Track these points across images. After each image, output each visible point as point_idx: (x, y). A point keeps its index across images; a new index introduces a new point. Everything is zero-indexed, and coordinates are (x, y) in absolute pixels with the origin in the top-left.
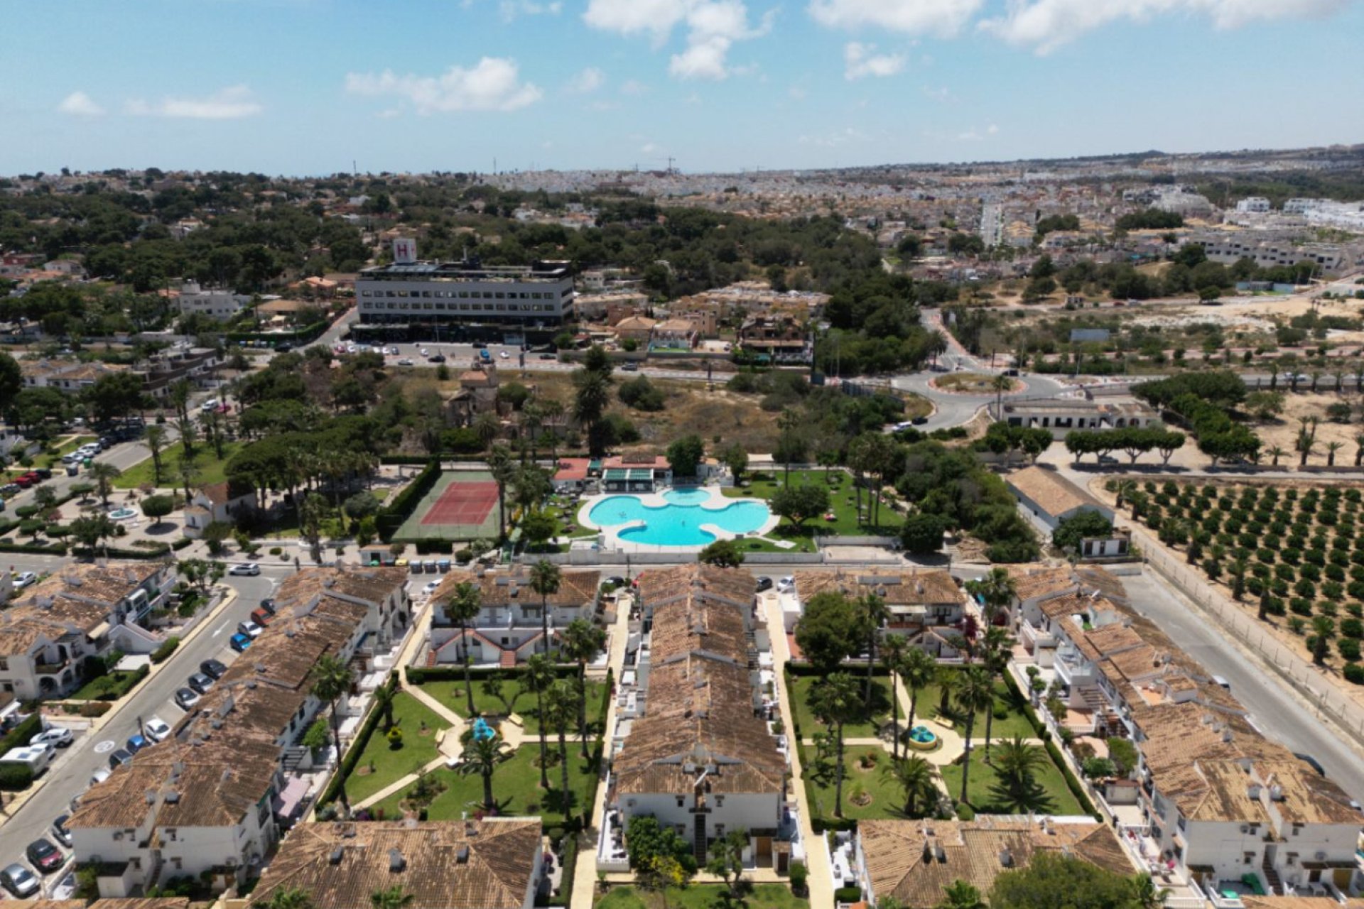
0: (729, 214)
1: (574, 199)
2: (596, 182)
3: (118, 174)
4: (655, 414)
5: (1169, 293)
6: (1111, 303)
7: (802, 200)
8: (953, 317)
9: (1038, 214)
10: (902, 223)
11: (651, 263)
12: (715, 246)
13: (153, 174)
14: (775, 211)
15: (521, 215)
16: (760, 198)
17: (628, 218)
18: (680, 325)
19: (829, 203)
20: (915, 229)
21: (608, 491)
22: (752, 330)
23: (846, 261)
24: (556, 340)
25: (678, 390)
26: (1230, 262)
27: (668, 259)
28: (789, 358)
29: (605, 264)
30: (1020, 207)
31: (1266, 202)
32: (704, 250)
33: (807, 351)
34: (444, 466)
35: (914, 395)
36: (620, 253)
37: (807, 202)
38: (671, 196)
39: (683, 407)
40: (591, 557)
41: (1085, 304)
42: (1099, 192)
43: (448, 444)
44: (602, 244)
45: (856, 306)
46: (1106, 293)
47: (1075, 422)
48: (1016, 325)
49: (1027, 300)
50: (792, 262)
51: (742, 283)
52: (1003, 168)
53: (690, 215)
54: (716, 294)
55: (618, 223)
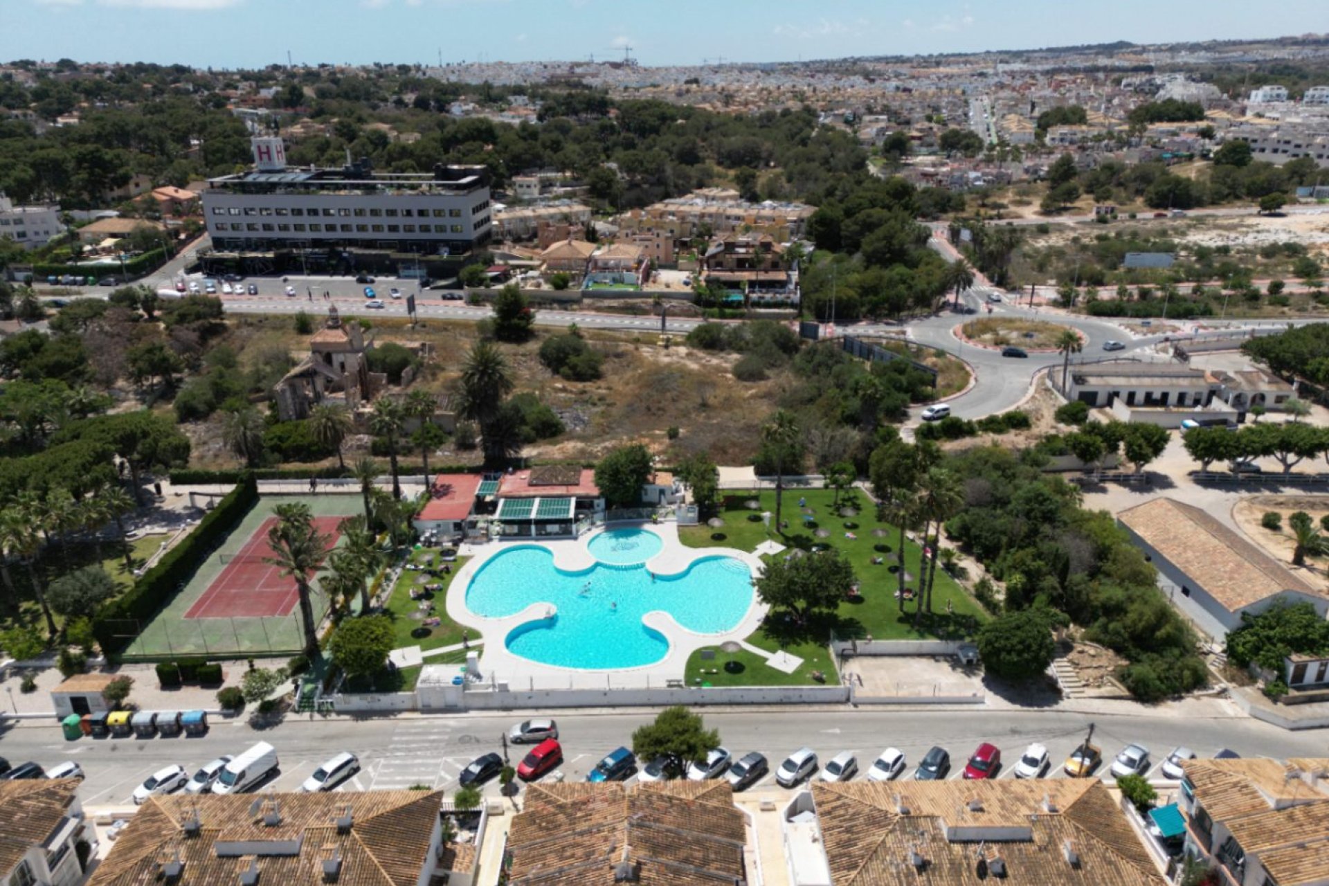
0: (690, 108)
1: (519, 91)
2: (547, 74)
3: (25, 65)
4: (589, 386)
5: (1217, 200)
6: (1150, 214)
7: (770, 93)
8: (966, 235)
9: (1033, 106)
10: (884, 117)
11: (596, 166)
12: (674, 144)
13: (65, 64)
14: (740, 104)
15: (457, 109)
16: (723, 89)
17: (576, 112)
18: (627, 252)
19: (799, 96)
20: (899, 124)
21: (504, 536)
22: (720, 258)
23: (826, 161)
24: (464, 273)
25: (623, 347)
26: (1280, 161)
27: (617, 160)
28: (768, 296)
29: (541, 167)
30: (1012, 99)
31: (1284, 91)
32: (658, 150)
33: (792, 287)
34: (263, 487)
35: (940, 354)
36: (560, 154)
37: (775, 94)
38: (626, 88)
39: (629, 374)
40: (453, 698)
41: (1120, 216)
42: (1096, 81)
43: (274, 449)
44: (539, 143)
45: (848, 221)
46: (1140, 201)
47: (1173, 398)
48: (1041, 243)
49: (1047, 211)
50: (762, 164)
51: (705, 191)
52: (971, 58)
53: (645, 108)
54: (674, 205)
55: (564, 118)
